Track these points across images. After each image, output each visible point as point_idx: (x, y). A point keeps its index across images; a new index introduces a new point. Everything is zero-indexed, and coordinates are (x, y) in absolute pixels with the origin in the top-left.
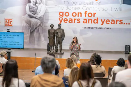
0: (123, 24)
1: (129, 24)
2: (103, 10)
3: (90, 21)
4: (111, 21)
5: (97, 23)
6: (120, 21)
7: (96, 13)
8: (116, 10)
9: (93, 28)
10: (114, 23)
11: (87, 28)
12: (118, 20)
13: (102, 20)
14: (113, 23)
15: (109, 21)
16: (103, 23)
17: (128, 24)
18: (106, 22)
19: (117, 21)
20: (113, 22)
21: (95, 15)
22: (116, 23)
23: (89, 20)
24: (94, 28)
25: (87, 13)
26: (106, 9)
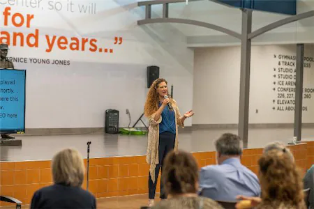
0: (98, 50)
1: (111, 51)
2: (51, 7)
3: (18, 38)
4: (70, 41)
5: (36, 45)
6: (92, 44)
7: (32, 16)
8: (82, 9)
9: (25, 60)
10: (77, 48)
12: (87, 40)
13: (47, 37)
14: (74, 46)
15: (66, 43)
16: (51, 46)
17: (108, 51)
18: (59, 43)
19: (84, 41)
20: (77, 44)
21: (32, 20)
22: (83, 49)
23: (15, 35)
25: (9, 14)
26: (58, 6)
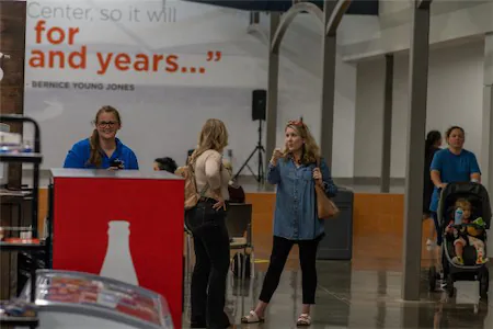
0: (180, 69)
1: (202, 70)
2: (105, 17)
3: (57, 59)
4: (134, 60)
5: (83, 65)
6: (168, 61)
7: (77, 30)
8: (152, 16)
9: (67, 85)
10: (146, 68)
11: (46, 84)
12: (161, 57)
13: (99, 55)
14: (141, 66)
15: (128, 61)
16: (104, 67)
17: (197, 71)
18: (117, 62)
19: (157, 59)
20: (144, 62)
21: (76, 36)
22: (155, 69)
23: (52, 54)
24: (71, 86)
25: (43, 29)
26: (116, 15)
